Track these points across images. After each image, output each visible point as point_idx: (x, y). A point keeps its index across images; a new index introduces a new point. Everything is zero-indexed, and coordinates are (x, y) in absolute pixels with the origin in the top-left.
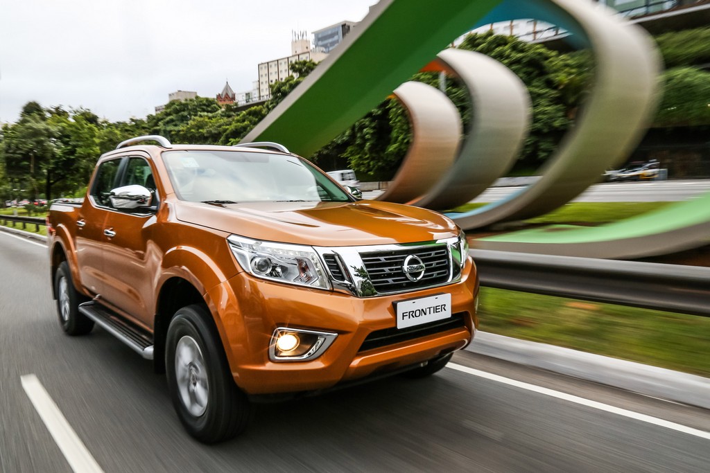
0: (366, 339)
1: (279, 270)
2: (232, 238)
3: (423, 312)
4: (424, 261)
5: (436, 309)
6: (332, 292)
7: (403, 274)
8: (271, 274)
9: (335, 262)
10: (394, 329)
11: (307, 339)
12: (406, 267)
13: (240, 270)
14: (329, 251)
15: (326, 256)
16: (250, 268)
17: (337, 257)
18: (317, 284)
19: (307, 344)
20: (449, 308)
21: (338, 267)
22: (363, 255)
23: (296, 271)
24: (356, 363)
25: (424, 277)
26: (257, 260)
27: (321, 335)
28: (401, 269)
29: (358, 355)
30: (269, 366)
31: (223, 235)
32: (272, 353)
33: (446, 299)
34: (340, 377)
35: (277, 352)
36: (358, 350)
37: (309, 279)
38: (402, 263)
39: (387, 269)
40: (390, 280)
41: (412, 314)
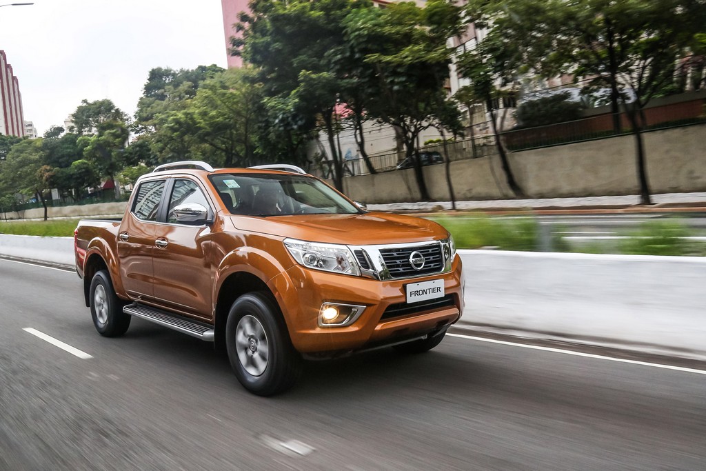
0: (386, 310)
1: (321, 263)
2: (287, 241)
3: (425, 292)
4: (424, 256)
5: (433, 290)
6: (361, 277)
7: (410, 265)
8: (317, 266)
9: (363, 256)
10: (405, 304)
11: (344, 311)
12: (411, 260)
13: (295, 263)
14: (359, 248)
15: (356, 252)
16: (302, 261)
17: (364, 253)
18: (350, 272)
19: (345, 314)
20: (442, 289)
21: (364, 259)
22: (381, 251)
23: (336, 264)
24: (379, 327)
25: (424, 267)
26: (307, 256)
27: (354, 307)
28: (409, 261)
29: (380, 322)
30: (318, 331)
31: (280, 239)
32: (320, 321)
33: (441, 283)
34: (368, 338)
35: (324, 321)
36: (380, 317)
37: (344, 268)
38: (408, 257)
39: (398, 261)
40: (401, 269)
41: (417, 293)
